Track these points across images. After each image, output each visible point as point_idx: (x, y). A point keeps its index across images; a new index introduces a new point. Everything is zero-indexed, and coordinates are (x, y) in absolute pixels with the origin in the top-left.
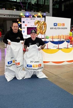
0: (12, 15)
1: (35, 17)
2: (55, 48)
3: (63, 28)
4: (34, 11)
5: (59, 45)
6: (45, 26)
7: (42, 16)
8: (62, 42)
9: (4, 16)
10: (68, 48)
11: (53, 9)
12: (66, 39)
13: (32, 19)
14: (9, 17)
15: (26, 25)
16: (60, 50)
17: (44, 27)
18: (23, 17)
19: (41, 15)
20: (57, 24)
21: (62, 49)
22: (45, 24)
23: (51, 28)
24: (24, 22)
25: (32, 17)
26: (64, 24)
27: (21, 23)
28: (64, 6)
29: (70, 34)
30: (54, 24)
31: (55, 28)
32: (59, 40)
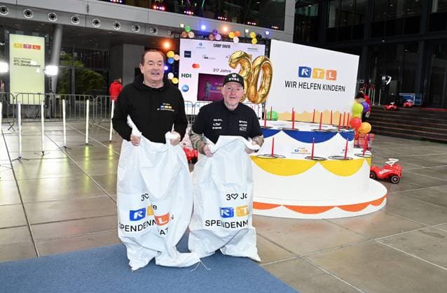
0: (146, 26)
1: (230, 40)
2: (301, 157)
3: (329, 88)
4: (229, 20)
5: (315, 144)
6: (268, 72)
7: (258, 37)
8: (328, 135)
9: (117, 25)
10: (346, 158)
11: (298, 18)
12: (339, 127)
13: (219, 46)
14: (133, 31)
15: (194, 66)
16: (318, 163)
17: (264, 76)
18: (188, 38)
19: (253, 35)
20: (309, 69)
21: (324, 159)
22: (266, 66)
23: (287, 84)
24: (188, 54)
25: (219, 37)
26: (334, 73)
27: (176, 58)
28: (337, 10)
29: (354, 111)
30: (301, 69)
31: (303, 85)
32: (316, 127)
